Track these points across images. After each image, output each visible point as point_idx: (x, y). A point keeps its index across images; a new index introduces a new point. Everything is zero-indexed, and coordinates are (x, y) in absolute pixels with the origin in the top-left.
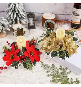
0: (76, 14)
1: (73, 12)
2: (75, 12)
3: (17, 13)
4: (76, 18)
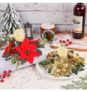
0: (76, 22)
2: (75, 19)
4: (77, 26)
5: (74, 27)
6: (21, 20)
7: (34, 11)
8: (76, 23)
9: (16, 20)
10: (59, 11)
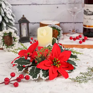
0: (89, 13)
1: (85, 11)
2: (88, 9)
3: (3, 15)
4: (90, 19)
5: (87, 20)
6: (14, 15)
7: (30, 5)
8: (89, 15)
9: (7, 13)
10: (63, 4)
